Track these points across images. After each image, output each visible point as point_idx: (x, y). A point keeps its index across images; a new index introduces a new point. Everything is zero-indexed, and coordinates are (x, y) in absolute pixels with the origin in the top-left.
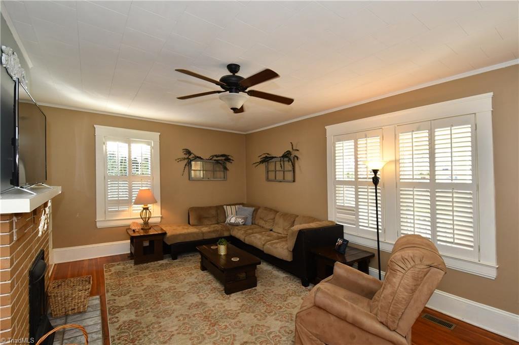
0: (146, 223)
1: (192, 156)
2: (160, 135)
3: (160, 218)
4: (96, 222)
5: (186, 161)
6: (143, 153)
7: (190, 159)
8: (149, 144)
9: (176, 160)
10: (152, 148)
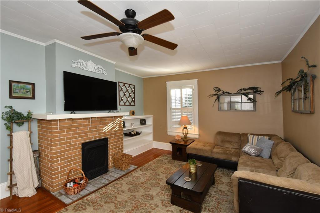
0: (185, 137)
1: (221, 92)
2: (198, 81)
3: (198, 136)
4: (167, 132)
5: (216, 96)
6: (188, 94)
7: (218, 95)
8: (191, 87)
9: (208, 96)
10: (193, 90)
